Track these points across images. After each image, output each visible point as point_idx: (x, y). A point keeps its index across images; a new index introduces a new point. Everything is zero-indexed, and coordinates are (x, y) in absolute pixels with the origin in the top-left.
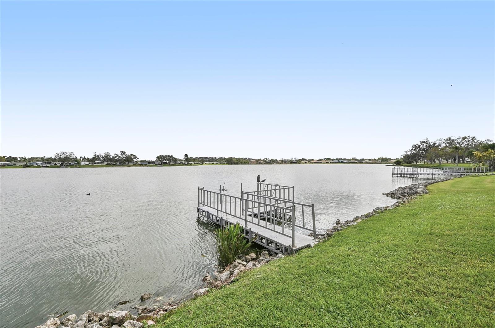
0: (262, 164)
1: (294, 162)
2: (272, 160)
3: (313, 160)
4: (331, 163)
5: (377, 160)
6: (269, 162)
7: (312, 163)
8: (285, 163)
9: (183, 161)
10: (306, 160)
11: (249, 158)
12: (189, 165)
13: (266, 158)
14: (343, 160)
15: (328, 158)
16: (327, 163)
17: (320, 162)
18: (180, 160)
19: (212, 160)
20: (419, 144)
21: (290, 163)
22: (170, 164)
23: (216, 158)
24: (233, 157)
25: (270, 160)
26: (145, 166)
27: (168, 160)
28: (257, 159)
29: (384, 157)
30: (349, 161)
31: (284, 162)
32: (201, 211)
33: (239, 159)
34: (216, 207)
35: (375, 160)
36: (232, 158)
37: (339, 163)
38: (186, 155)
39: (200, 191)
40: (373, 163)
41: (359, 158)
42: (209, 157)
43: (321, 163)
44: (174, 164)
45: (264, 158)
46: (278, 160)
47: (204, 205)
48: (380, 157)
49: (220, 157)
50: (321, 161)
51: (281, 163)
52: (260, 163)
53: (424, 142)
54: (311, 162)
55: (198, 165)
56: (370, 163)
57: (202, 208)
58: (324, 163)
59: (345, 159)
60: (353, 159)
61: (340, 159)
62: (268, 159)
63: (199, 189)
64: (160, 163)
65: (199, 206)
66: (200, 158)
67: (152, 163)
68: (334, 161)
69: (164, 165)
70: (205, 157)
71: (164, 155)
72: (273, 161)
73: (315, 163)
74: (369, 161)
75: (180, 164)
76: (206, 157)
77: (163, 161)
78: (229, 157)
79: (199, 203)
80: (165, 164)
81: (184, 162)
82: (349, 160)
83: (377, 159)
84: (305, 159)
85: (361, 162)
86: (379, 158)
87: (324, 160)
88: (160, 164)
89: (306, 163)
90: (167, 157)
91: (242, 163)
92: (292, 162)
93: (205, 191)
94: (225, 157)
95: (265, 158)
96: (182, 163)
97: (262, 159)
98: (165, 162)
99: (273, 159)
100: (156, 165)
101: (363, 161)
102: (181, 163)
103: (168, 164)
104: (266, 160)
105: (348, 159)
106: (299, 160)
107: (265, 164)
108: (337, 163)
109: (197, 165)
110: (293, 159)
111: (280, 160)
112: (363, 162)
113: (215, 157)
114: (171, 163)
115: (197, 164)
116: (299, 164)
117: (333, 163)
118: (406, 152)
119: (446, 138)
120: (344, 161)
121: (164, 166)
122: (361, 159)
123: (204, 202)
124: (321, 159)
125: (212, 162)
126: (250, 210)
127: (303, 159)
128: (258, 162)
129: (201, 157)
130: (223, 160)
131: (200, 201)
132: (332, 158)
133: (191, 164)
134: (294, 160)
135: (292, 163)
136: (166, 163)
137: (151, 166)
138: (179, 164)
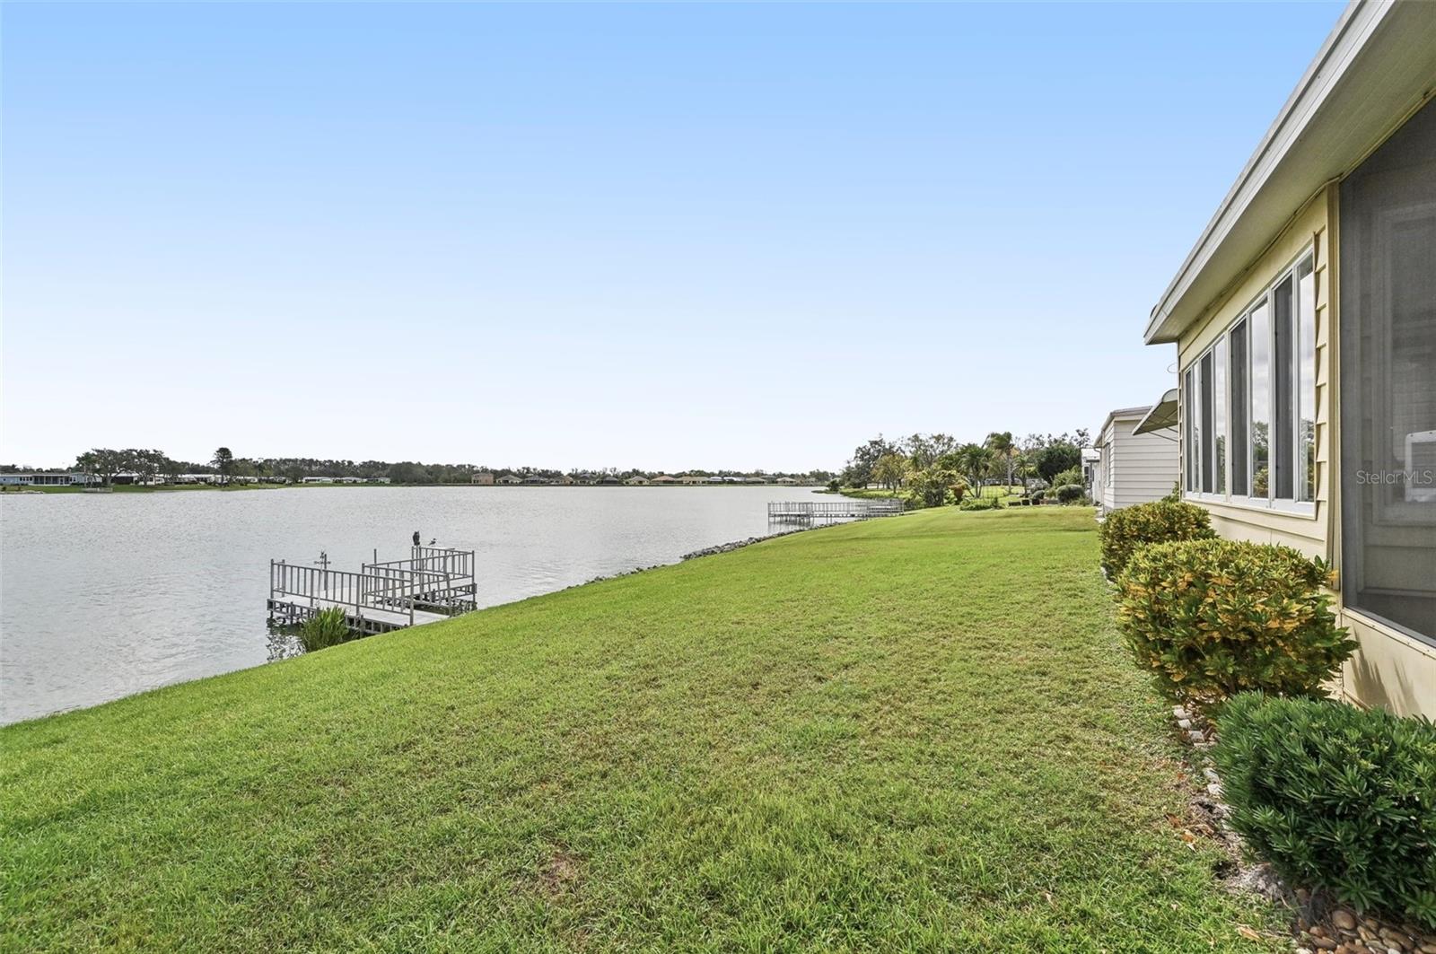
0: (512, 484)
1: (608, 479)
2: (545, 474)
3: (662, 474)
4: (704, 482)
5: (809, 477)
6: (537, 478)
7: (658, 484)
8: (584, 482)
9: (207, 472)
10: (642, 474)
11: (473, 464)
12: (237, 489)
13: (526, 466)
14: (733, 476)
15: (698, 471)
16: (694, 482)
17: (676, 480)
18: (195, 469)
19: (337, 472)
20: (868, 445)
21: (598, 482)
22: (149, 483)
23: (350, 463)
24: (415, 462)
25: (539, 475)
26: (19, 490)
27: (138, 468)
28: (499, 469)
29: (821, 471)
30: (748, 479)
31: (580, 479)
32: (278, 605)
33: (437, 467)
34: (308, 594)
35: (804, 476)
36: (410, 463)
37: (722, 483)
38: (224, 452)
39: (276, 567)
40: (797, 485)
41: (770, 471)
42: (321, 459)
43: (680, 483)
44: (165, 484)
45: (520, 468)
46: (565, 472)
47: (284, 593)
48: (814, 469)
49: (367, 460)
50: (679, 479)
51: (572, 482)
52: (506, 483)
53: (876, 443)
54: (654, 480)
55: (275, 486)
56: (792, 484)
57: (278, 598)
58: (688, 484)
59: (738, 475)
60: (757, 474)
61: (728, 474)
62: (534, 469)
63: (273, 564)
64: (99, 480)
65: (272, 597)
66: (285, 461)
67: (55, 480)
68: (712, 479)
69: (119, 486)
70: (308, 458)
71: (118, 450)
72: (549, 477)
73: (667, 483)
74: (791, 480)
75: (193, 482)
76: (311, 460)
77: (113, 471)
78: (400, 462)
79: (272, 591)
80: (124, 484)
81: (212, 477)
82: (747, 476)
83: (808, 474)
84: (641, 470)
85: (773, 482)
86: (811, 473)
87: (690, 475)
88: (96, 485)
89: (641, 482)
90: (134, 457)
91: (447, 482)
92: (603, 480)
93: (285, 566)
94: (387, 462)
95: (524, 468)
96: (205, 480)
97: (514, 470)
98: (123, 475)
99: (547, 471)
100: (78, 487)
101: (779, 480)
102: (198, 479)
103: (137, 482)
104: (527, 473)
105: (744, 473)
106: (623, 474)
107: (521, 484)
108: (720, 483)
109: (269, 486)
110: (608, 472)
111: (570, 475)
112: (777, 482)
113: (347, 459)
114: (151, 480)
115: (273, 482)
116: (623, 485)
117: (710, 483)
118: (849, 462)
119: (911, 436)
120: (735, 479)
121: (115, 491)
122: (774, 474)
123: (284, 587)
124: (682, 471)
125: (335, 475)
126: (381, 594)
127: (636, 472)
128: (501, 480)
129: (289, 460)
130: (378, 469)
131: (275, 588)
132: (708, 471)
133: (245, 485)
134: (609, 475)
135: (602, 482)
136: (129, 480)
137: (48, 491)
138: (193, 485)
